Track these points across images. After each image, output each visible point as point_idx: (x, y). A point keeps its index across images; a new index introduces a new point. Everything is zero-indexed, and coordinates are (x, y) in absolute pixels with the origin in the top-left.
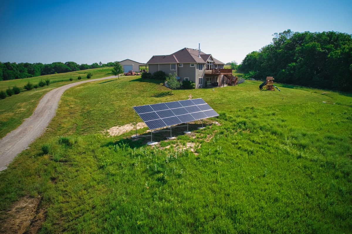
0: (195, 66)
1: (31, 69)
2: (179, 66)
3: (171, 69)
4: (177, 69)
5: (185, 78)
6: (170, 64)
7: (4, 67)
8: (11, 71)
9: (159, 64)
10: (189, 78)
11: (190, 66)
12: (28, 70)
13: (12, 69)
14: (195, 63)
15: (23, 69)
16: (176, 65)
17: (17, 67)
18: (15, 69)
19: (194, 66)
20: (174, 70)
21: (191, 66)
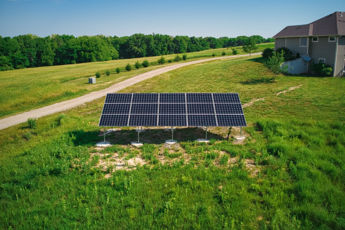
0: (337, 40)
1: (213, 42)
2: (313, 41)
3: (301, 45)
4: (309, 46)
5: (319, 59)
6: (300, 37)
7: (190, 41)
8: (195, 45)
9: (287, 38)
10: (325, 59)
11: (328, 40)
12: (210, 45)
13: (195, 43)
14: (336, 36)
15: (205, 43)
16: (308, 40)
17: (200, 41)
18: (198, 43)
19: (335, 41)
20: (304, 46)
21: (330, 40)
